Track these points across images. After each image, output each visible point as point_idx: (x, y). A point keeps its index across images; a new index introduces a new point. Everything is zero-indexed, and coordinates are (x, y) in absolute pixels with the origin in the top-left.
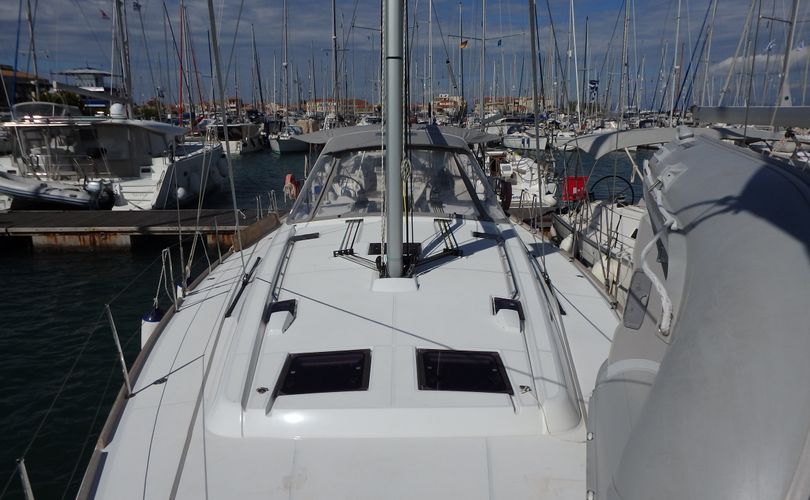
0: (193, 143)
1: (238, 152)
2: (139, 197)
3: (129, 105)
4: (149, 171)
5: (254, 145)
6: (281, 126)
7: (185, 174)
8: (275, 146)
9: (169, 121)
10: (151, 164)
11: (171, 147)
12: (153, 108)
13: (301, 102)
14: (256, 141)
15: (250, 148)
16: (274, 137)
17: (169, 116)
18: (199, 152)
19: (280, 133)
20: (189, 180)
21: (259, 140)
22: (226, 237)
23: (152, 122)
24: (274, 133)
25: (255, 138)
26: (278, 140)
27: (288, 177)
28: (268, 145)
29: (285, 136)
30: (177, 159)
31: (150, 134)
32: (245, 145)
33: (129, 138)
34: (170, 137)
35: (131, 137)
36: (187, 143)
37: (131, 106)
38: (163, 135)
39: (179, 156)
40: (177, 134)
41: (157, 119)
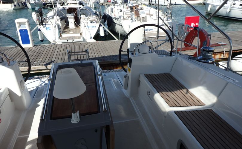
1: (13, 9)
5: (20, 6)
8: (29, 6)
14: (20, 4)
15: (17, 7)
21: (22, 4)
25: (20, 3)
26: (30, 3)
28: (26, 6)
29: (33, 2)
32: (15, 6)
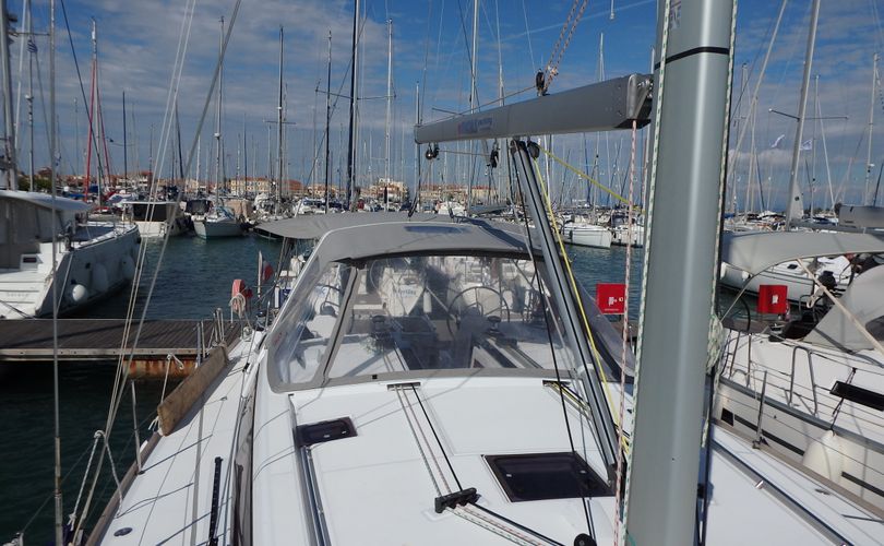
0: (100, 224)
1: (162, 235)
2: (16, 297)
3: (12, 172)
4: (34, 260)
6: (208, 207)
7: (88, 266)
8: (201, 230)
9: (64, 194)
10: (38, 251)
11: (70, 229)
12: (46, 179)
13: (225, 180)
16: (199, 218)
17: (66, 189)
18: (109, 235)
19: (206, 214)
20: (91, 274)
22: (151, 364)
23: (44, 195)
24: (199, 214)
26: (204, 222)
27: (236, 284)
28: (190, 227)
29: (213, 218)
30: (76, 245)
31: (40, 210)
33: (7, 216)
34: (69, 216)
35: (12, 214)
36: (91, 224)
37: (16, 171)
38: (59, 213)
39: (80, 241)
40: (77, 212)
41: (50, 192)
